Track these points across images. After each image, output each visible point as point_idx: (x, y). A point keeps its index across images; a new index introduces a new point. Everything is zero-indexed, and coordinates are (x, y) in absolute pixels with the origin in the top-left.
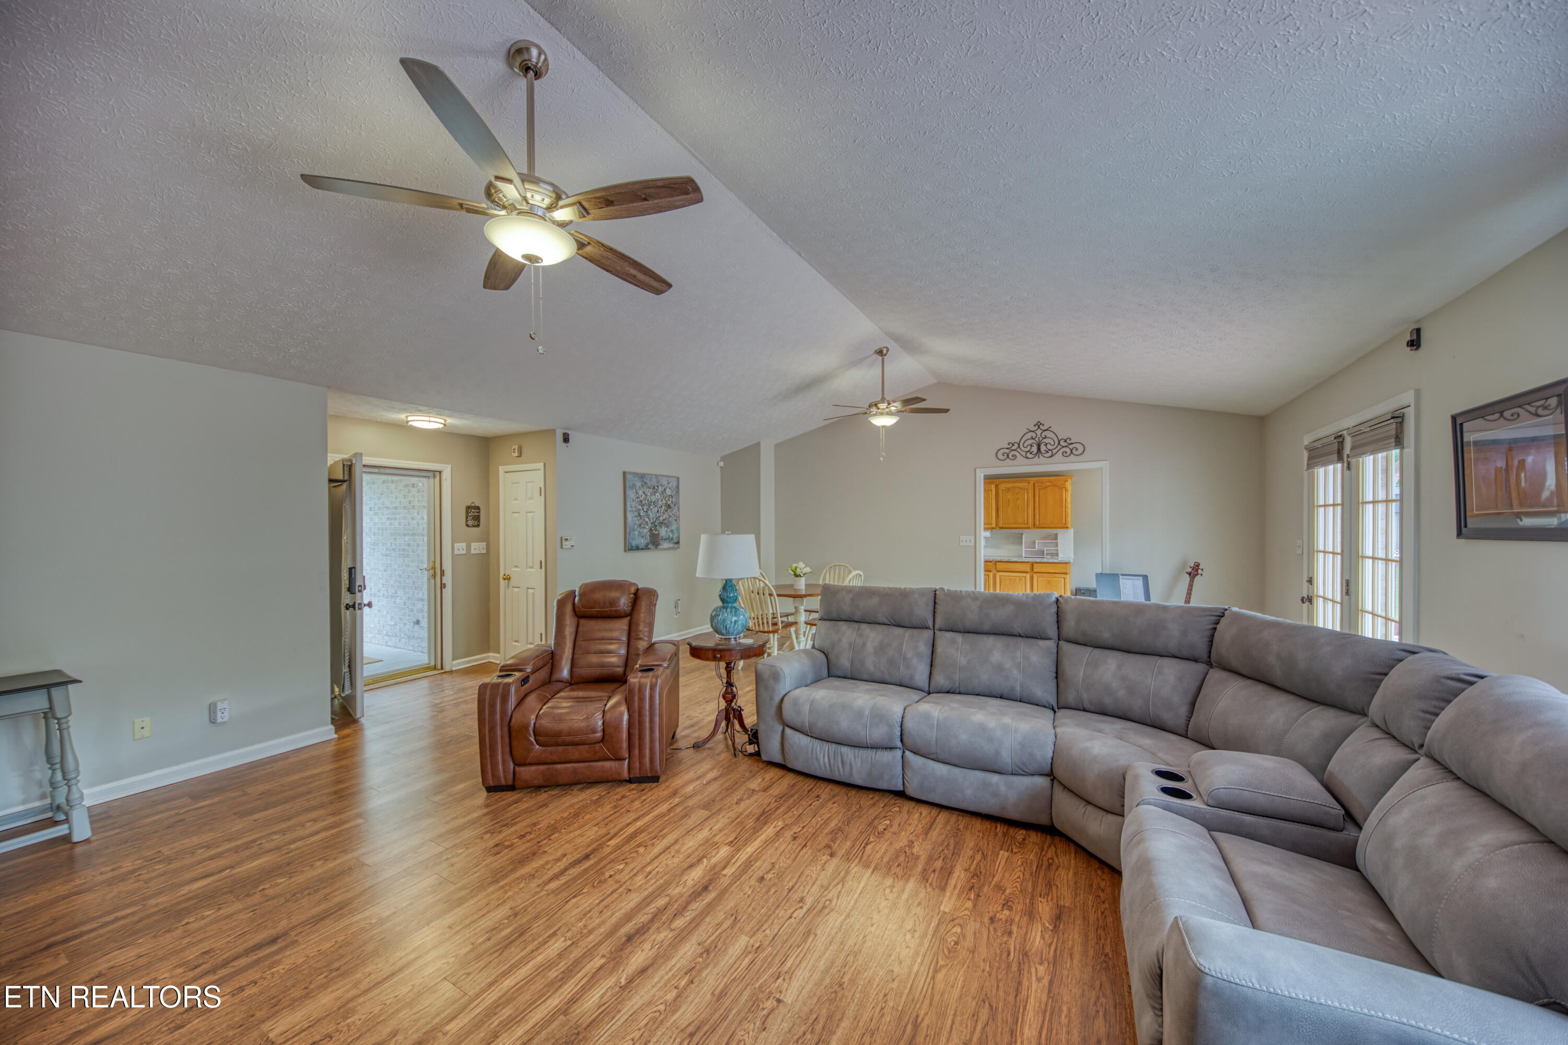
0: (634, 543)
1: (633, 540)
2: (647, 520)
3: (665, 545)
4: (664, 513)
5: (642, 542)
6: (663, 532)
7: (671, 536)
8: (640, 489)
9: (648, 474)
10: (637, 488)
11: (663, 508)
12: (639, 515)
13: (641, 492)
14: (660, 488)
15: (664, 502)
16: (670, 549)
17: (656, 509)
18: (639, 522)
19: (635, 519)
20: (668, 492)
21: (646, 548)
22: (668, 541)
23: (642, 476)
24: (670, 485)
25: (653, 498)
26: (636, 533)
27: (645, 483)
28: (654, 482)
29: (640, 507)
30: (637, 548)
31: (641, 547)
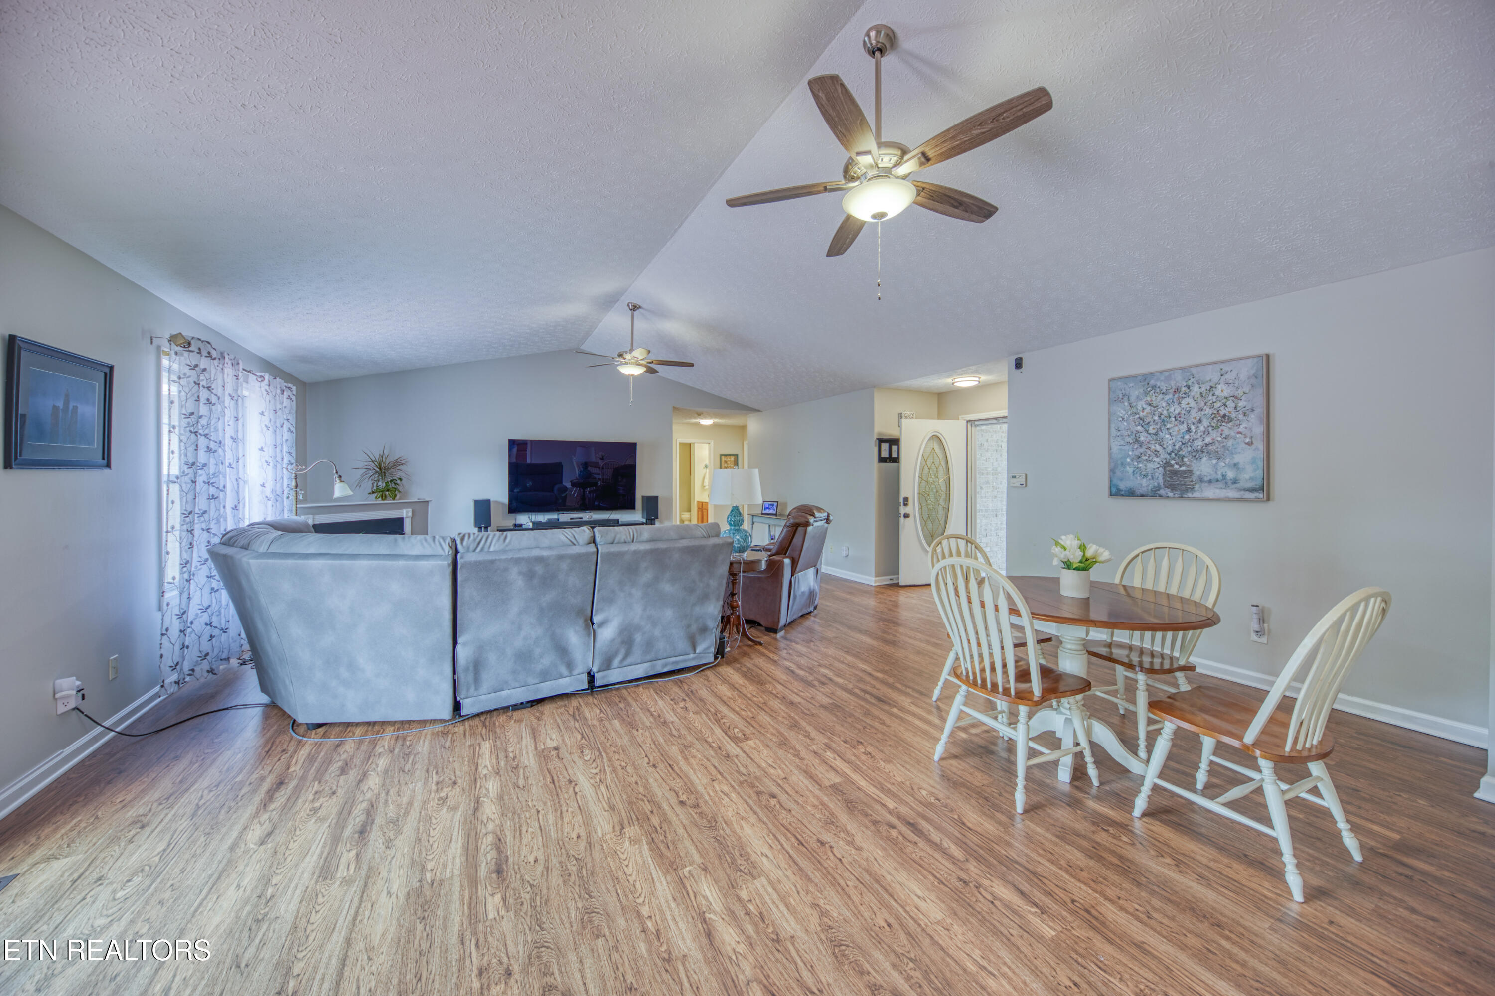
0: (1123, 485)
1: (1121, 480)
2: (1158, 447)
3: (1210, 492)
4: (1206, 432)
5: (1145, 484)
6: (1204, 467)
7: (1230, 474)
8: (1138, 399)
9: (1161, 372)
10: (1132, 399)
11: (1206, 423)
12: (1137, 441)
13: (1141, 404)
14: (1196, 389)
15: (1208, 411)
16: (1226, 499)
17: (1184, 428)
18: (1137, 453)
19: (1127, 448)
20: (1223, 391)
21: (1154, 494)
22: (1220, 484)
23: (1147, 381)
24: (1230, 377)
25: (1175, 409)
26: (1130, 470)
27: (1154, 387)
28: (1179, 380)
29: (1139, 428)
30: (1131, 493)
31: (1138, 492)
